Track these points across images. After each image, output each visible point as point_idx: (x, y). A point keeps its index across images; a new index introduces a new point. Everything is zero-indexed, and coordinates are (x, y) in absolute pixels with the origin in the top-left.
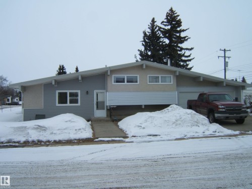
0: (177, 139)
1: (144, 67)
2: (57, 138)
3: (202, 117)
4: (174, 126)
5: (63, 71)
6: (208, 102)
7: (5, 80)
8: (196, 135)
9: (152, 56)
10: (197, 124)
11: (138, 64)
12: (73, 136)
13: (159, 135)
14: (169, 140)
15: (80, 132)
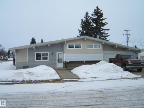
0: (107, 80)
1: (85, 39)
2: (41, 79)
4: (105, 72)
5: (34, 41)
6: (122, 59)
7: (0, 46)
8: (117, 78)
9: (86, 33)
10: (117, 71)
12: (49, 78)
13: (97, 78)
14: (103, 80)
15: (53, 76)
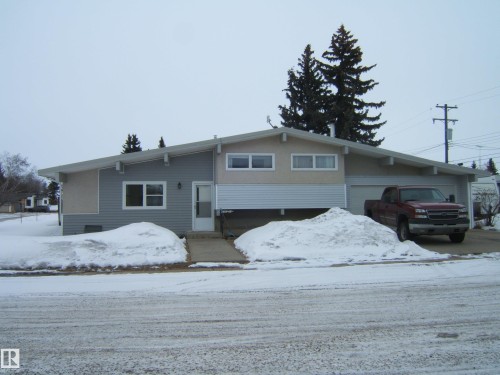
0: (334, 266)
1: (285, 139)
2: (125, 262)
3: (385, 228)
4: (332, 243)
5: (134, 147)
6: (399, 203)
7: (23, 163)
8: (369, 259)
9: (306, 118)
10: (374, 240)
11: (276, 133)
12: (152, 259)
13: (304, 260)
14: (321, 267)
15: (164, 253)
